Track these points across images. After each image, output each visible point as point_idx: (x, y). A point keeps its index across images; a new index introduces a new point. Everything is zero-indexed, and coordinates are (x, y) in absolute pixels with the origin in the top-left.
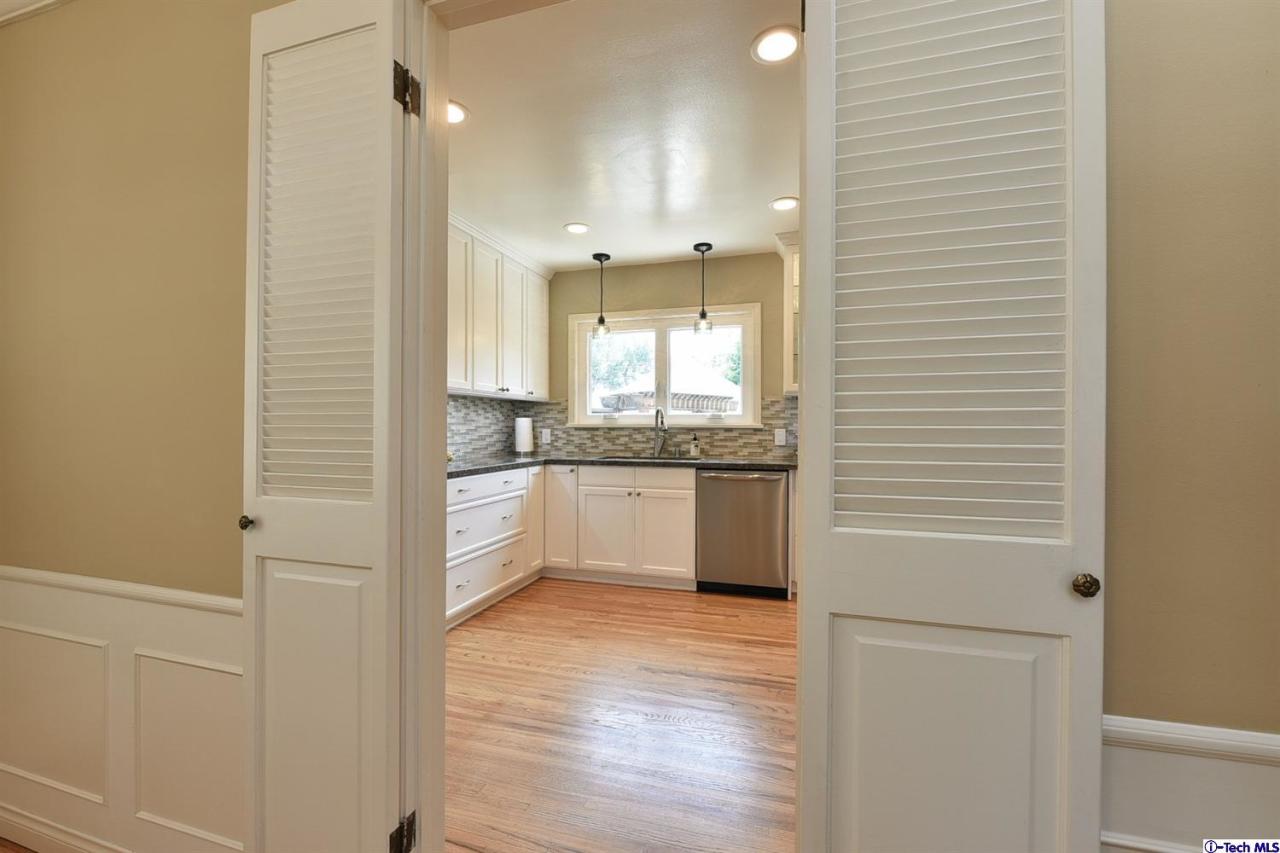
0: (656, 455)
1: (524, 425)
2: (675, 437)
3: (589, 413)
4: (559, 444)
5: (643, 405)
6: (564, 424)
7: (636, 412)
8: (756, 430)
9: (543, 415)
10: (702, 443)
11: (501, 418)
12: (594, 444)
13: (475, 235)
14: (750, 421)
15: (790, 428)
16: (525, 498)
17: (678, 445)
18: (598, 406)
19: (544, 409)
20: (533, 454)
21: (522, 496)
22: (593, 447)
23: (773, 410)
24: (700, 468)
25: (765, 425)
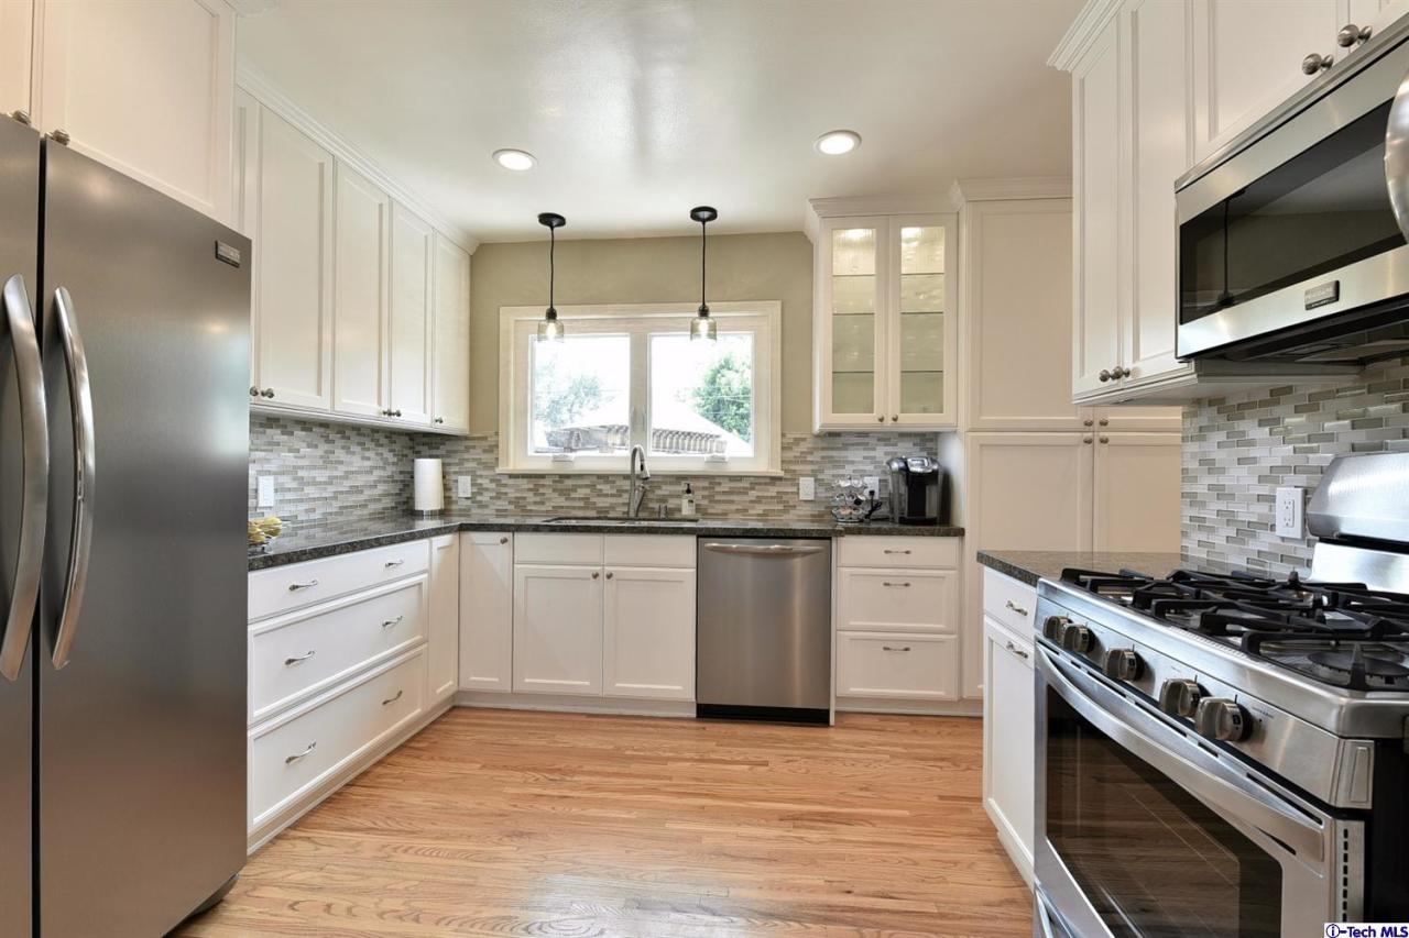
0: (632, 515)
1: (428, 471)
2: (660, 488)
3: (531, 453)
4: (485, 498)
5: (606, 444)
6: (493, 468)
7: (596, 453)
8: (774, 480)
9: (459, 456)
10: (698, 496)
11: (391, 458)
12: (538, 499)
13: (337, 153)
14: (765, 465)
15: (820, 477)
16: (425, 587)
17: (663, 500)
18: (542, 442)
19: (461, 446)
20: (442, 513)
21: (420, 584)
22: (535, 503)
23: (797, 451)
24: (703, 535)
25: (786, 471)
